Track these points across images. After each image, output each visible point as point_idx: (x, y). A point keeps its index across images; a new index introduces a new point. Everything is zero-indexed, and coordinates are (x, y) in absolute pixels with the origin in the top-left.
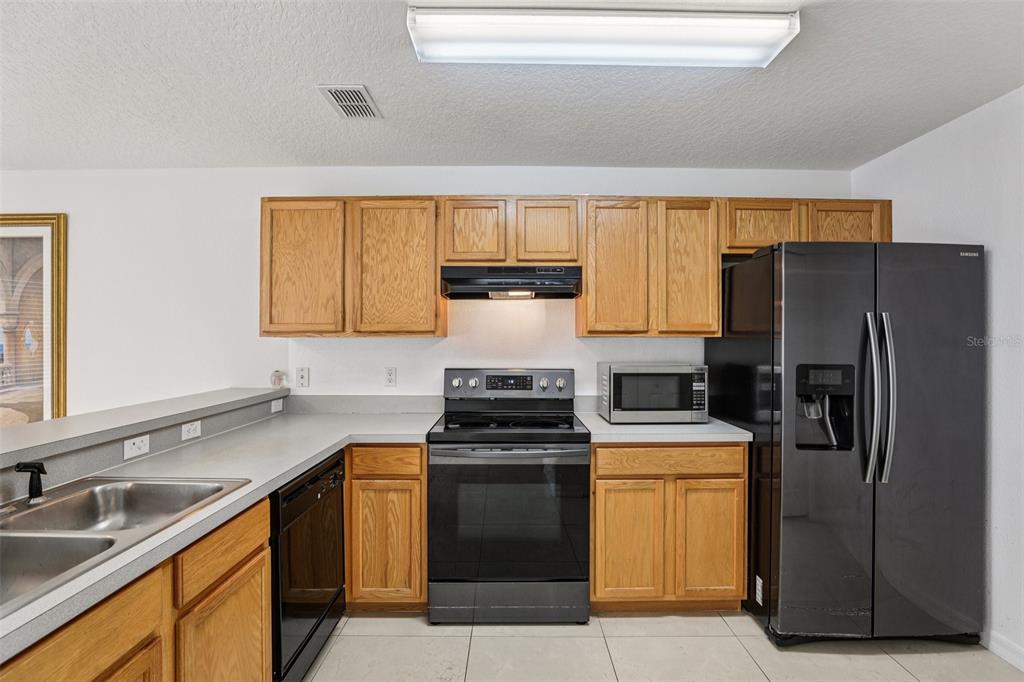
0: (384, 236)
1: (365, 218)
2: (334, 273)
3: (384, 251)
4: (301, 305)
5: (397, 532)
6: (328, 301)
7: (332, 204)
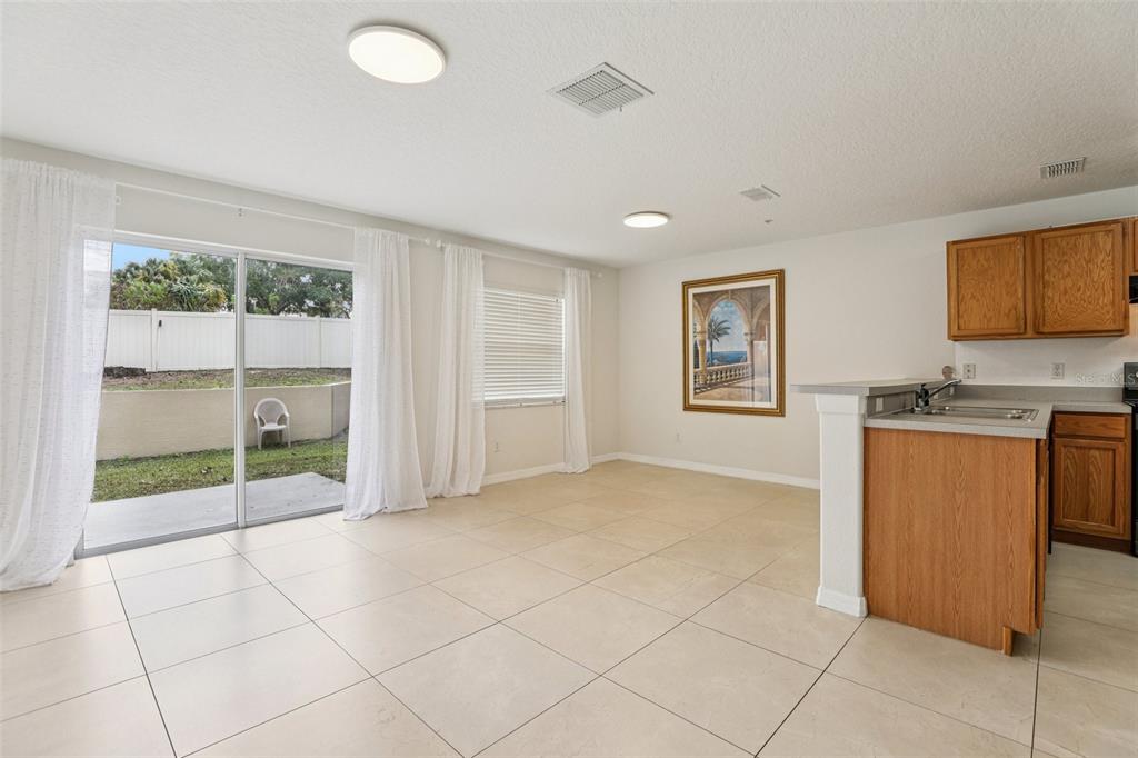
0: (1065, 258)
1: (1046, 246)
2: (1016, 290)
3: (1066, 268)
4: (985, 316)
5: (1100, 481)
6: (1010, 311)
7: (1012, 239)
